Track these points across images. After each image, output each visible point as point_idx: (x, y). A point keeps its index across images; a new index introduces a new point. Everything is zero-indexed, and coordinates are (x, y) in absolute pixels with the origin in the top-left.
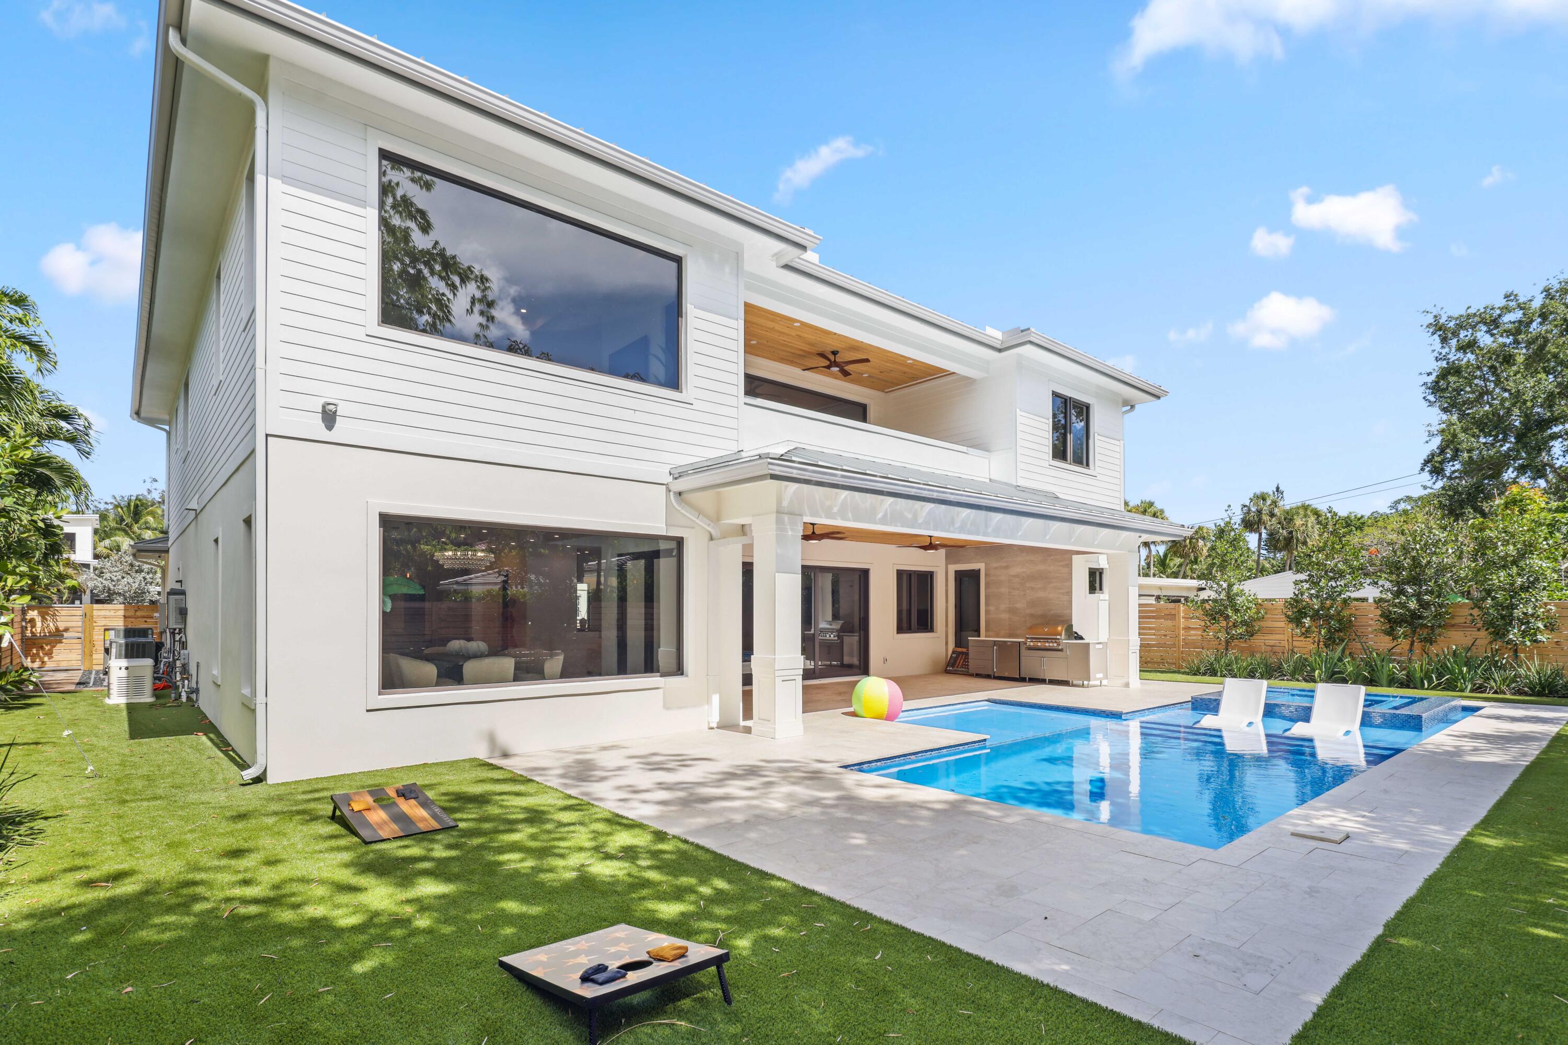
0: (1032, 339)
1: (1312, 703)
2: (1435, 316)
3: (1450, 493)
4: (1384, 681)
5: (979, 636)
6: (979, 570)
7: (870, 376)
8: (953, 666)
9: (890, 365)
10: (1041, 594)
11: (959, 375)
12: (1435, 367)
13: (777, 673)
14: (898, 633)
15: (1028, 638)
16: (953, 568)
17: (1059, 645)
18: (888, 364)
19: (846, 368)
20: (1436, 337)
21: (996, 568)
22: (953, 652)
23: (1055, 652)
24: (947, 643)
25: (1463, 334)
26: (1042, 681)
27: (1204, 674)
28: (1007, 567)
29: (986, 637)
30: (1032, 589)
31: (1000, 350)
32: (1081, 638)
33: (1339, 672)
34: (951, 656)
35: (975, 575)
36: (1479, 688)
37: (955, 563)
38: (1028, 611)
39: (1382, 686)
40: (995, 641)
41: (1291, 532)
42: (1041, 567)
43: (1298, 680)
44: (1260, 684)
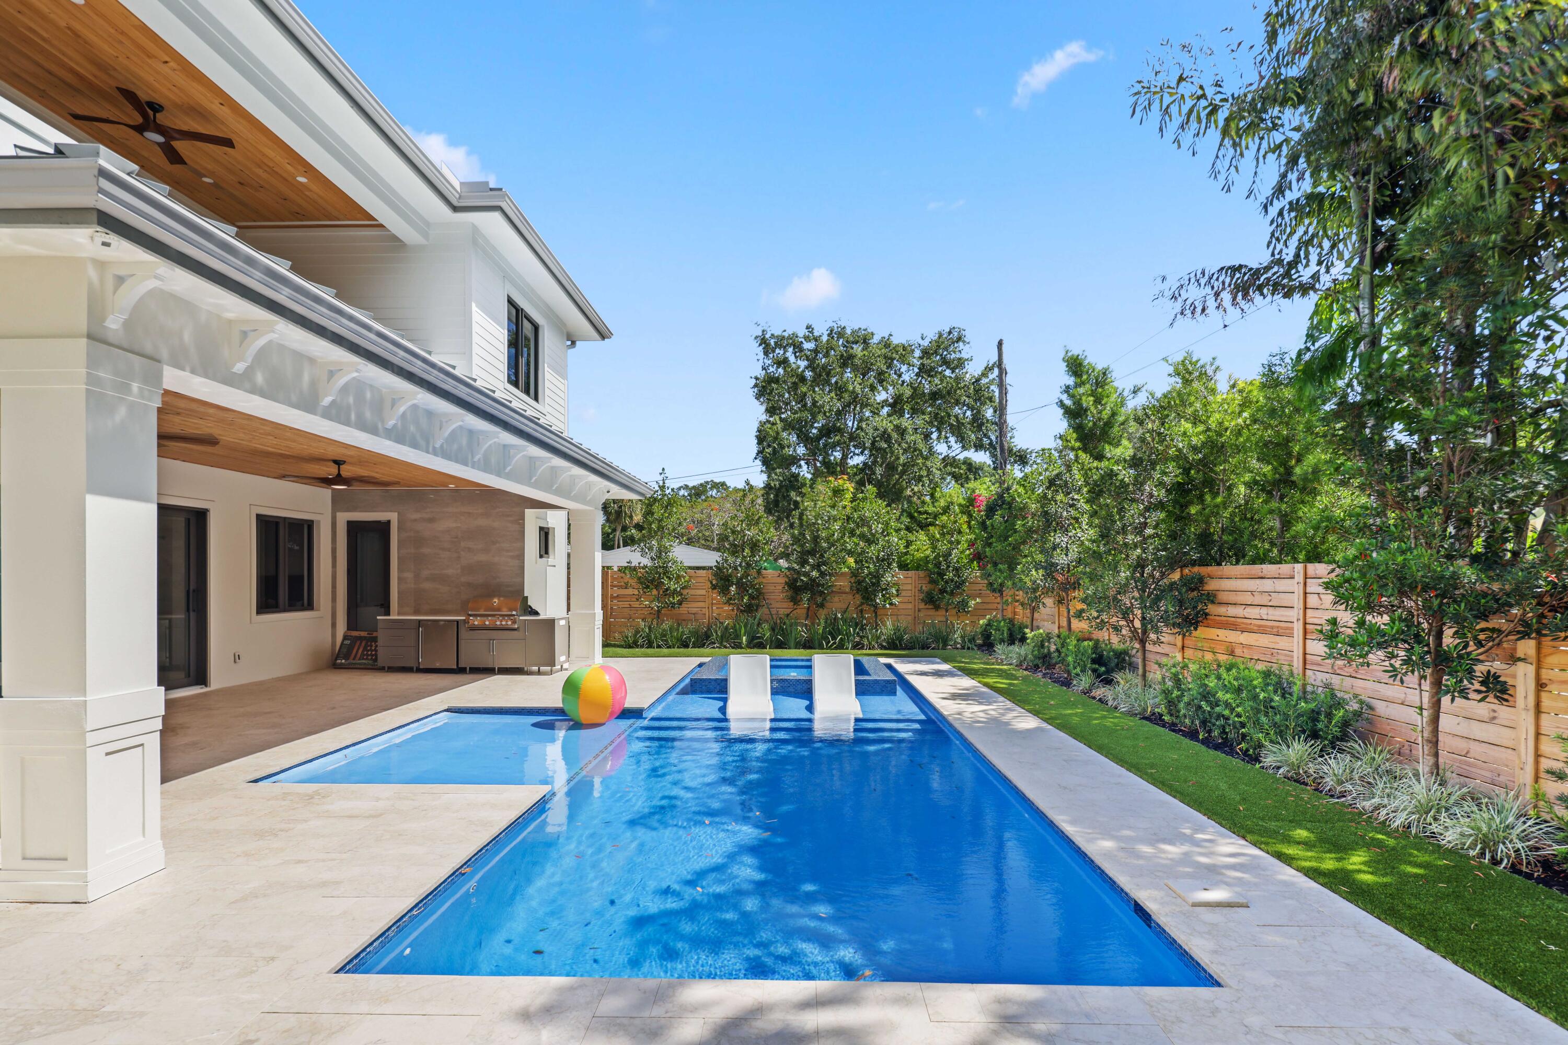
0: (504, 205)
1: (811, 674)
2: (763, 331)
3: (781, 478)
4: (792, 644)
5: (388, 614)
6: (389, 522)
7: (215, 185)
8: (346, 657)
9: (265, 176)
10: (482, 557)
11: (389, 231)
12: (761, 373)
13: (91, 739)
14: (258, 613)
15: (471, 615)
16: (344, 517)
17: (514, 622)
18: (259, 172)
19: (179, 145)
20: (761, 348)
21: (415, 520)
22: (345, 637)
23: (505, 632)
24: (334, 625)
25: (777, 351)
26: (489, 671)
27: (642, 647)
28: (431, 520)
29: (399, 614)
30: (469, 550)
31: (455, 209)
32: (537, 613)
33: (759, 638)
34: (342, 644)
35: (383, 529)
36: (857, 645)
37: (348, 510)
38: (463, 579)
39: (790, 648)
40: (420, 621)
41: (620, 507)
42: (482, 522)
43: (725, 647)
44: (764, 659)
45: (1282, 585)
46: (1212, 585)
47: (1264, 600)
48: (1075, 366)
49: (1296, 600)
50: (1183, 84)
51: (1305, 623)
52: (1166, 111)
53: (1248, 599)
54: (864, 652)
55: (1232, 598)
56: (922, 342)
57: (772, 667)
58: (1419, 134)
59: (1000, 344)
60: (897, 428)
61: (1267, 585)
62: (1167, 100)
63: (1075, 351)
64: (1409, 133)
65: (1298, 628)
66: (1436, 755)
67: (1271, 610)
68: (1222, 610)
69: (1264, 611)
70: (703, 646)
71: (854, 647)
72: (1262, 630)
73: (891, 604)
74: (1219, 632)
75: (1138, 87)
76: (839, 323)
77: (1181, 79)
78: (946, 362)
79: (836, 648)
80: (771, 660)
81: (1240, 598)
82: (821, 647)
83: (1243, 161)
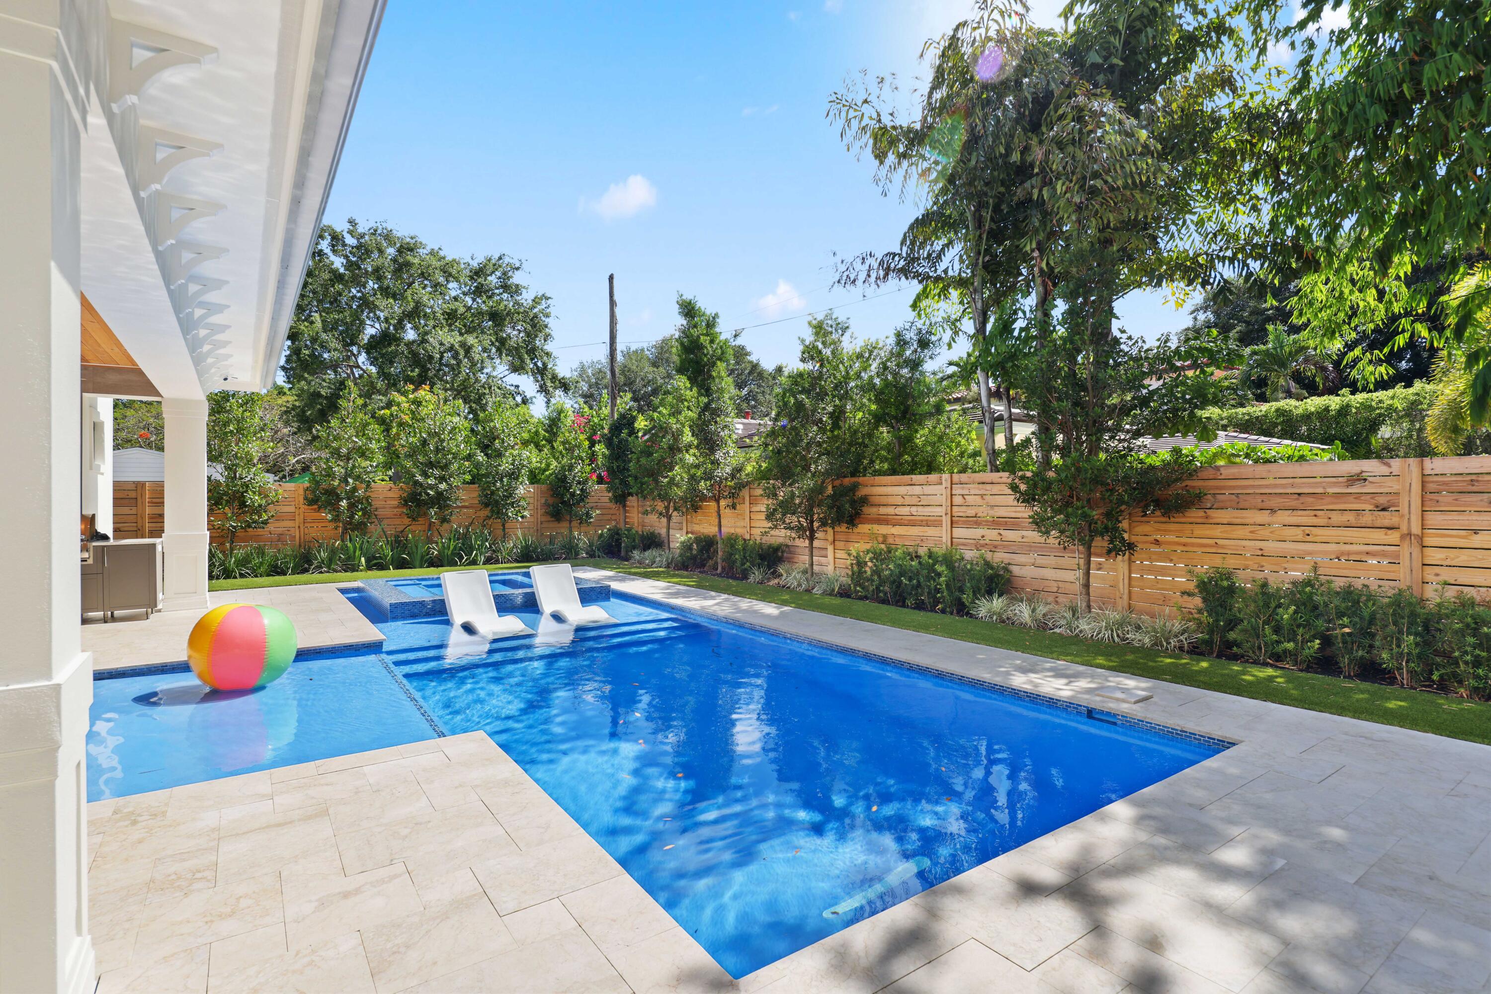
33: (378, 558)
36: (490, 559)
43: (336, 571)
44: (481, 574)
45: (928, 490)
46: (863, 492)
47: (914, 501)
48: (689, 310)
49: (943, 499)
50: (865, 105)
51: (952, 516)
52: (849, 121)
53: (899, 501)
54: (500, 565)
55: (884, 500)
56: (471, 262)
57: (491, 582)
58: (1046, 194)
59: (611, 278)
60: (463, 344)
61: (917, 490)
62: (852, 114)
63: (688, 296)
64: (1041, 191)
65: (946, 521)
66: (1088, 594)
67: (920, 509)
68: (873, 510)
69: (914, 509)
70: (305, 571)
71: (488, 561)
72: (912, 524)
73: (522, 517)
74: (869, 526)
75: (834, 98)
76: (384, 225)
77: (866, 101)
78: (506, 287)
79: (468, 564)
80: (490, 575)
81: (891, 500)
82: (453, 564)
83: (895, 175)
